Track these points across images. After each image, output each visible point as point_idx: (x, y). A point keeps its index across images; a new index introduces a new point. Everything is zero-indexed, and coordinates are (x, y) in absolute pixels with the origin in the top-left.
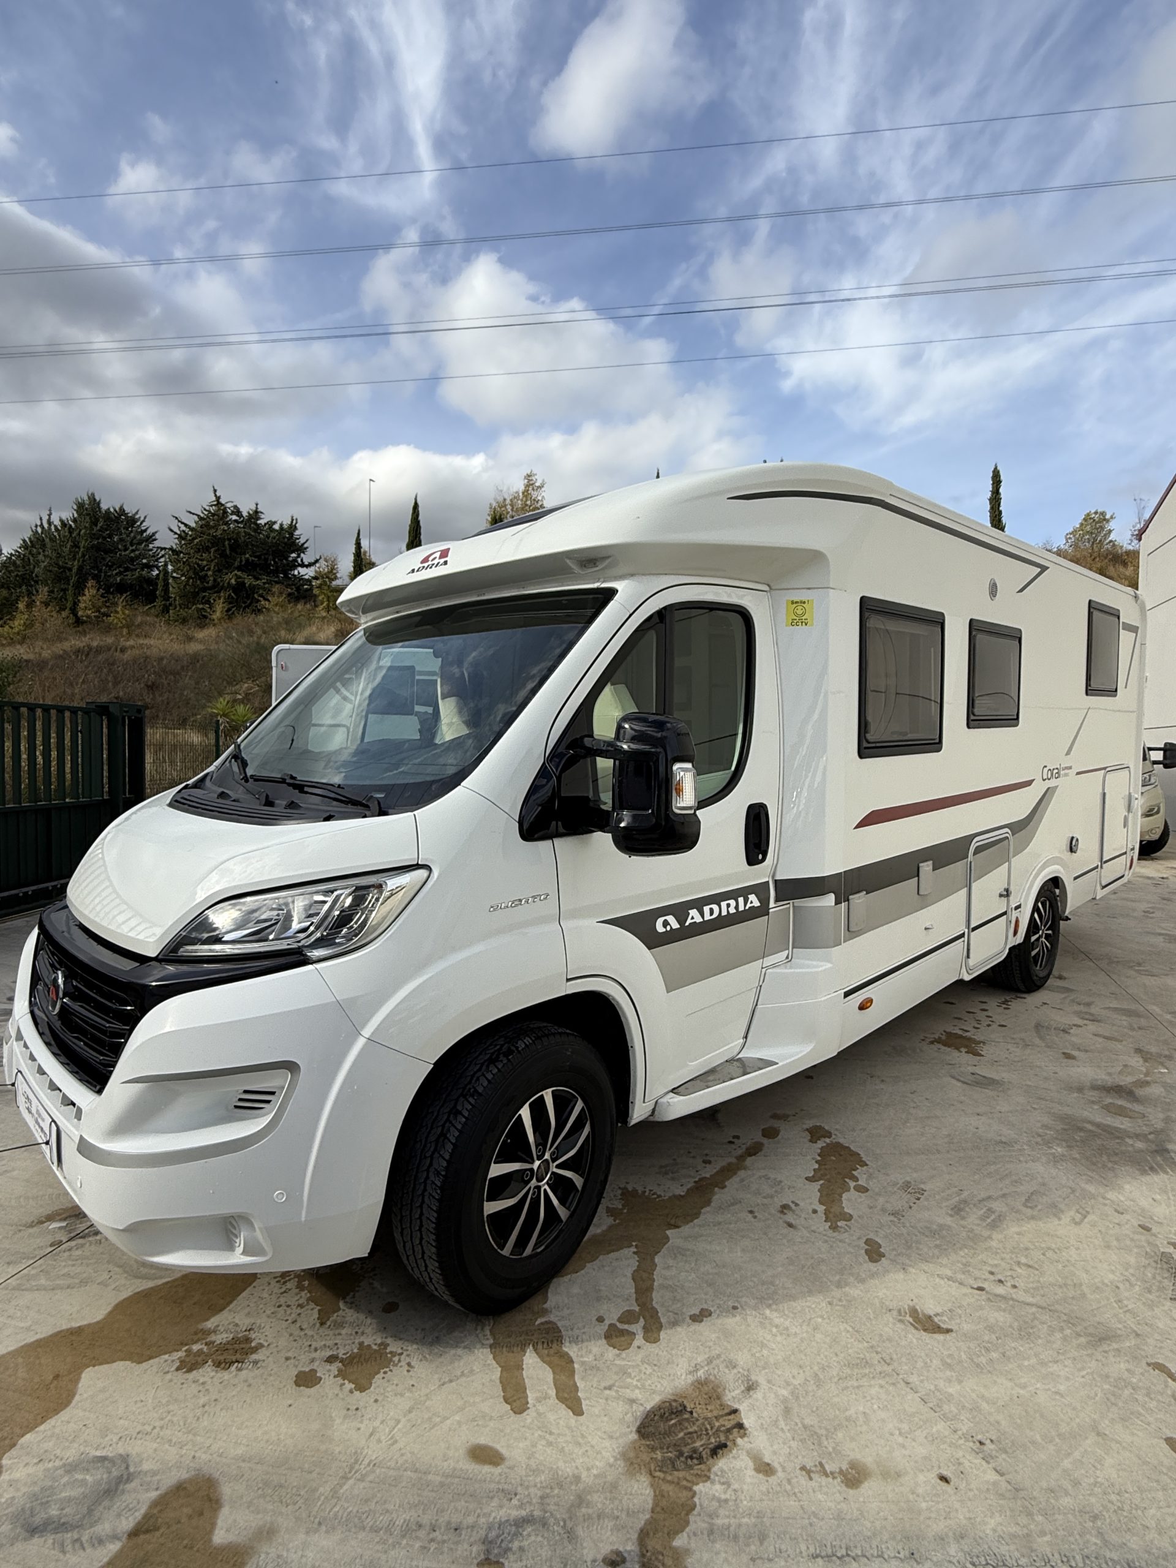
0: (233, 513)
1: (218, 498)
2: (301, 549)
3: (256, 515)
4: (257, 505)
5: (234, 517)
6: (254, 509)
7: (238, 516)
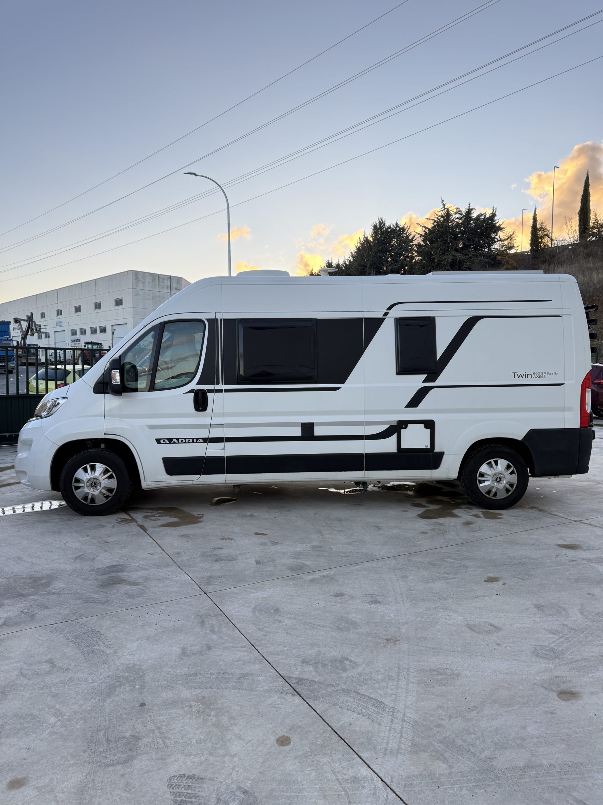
0: (456, 213)
1: (444, 205)
2: (500, 229)
3: (469, 211)
4: (469, 204)
5: (458, 216)
6: (468, 208)
7: (460, 214)
